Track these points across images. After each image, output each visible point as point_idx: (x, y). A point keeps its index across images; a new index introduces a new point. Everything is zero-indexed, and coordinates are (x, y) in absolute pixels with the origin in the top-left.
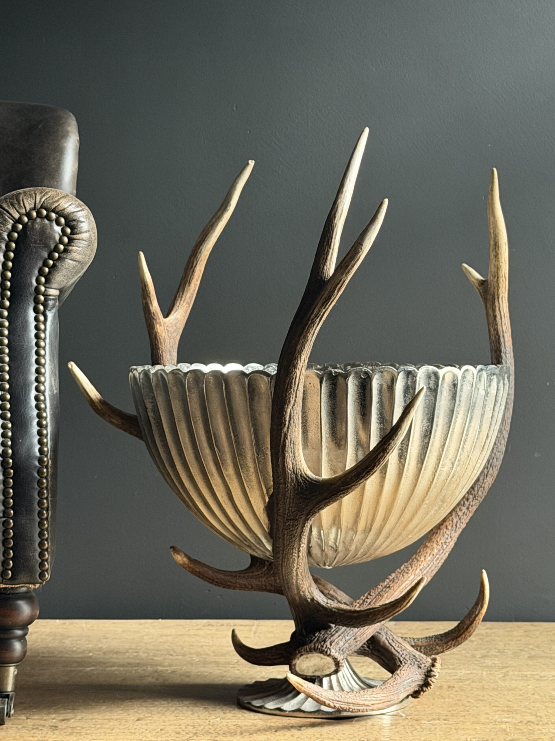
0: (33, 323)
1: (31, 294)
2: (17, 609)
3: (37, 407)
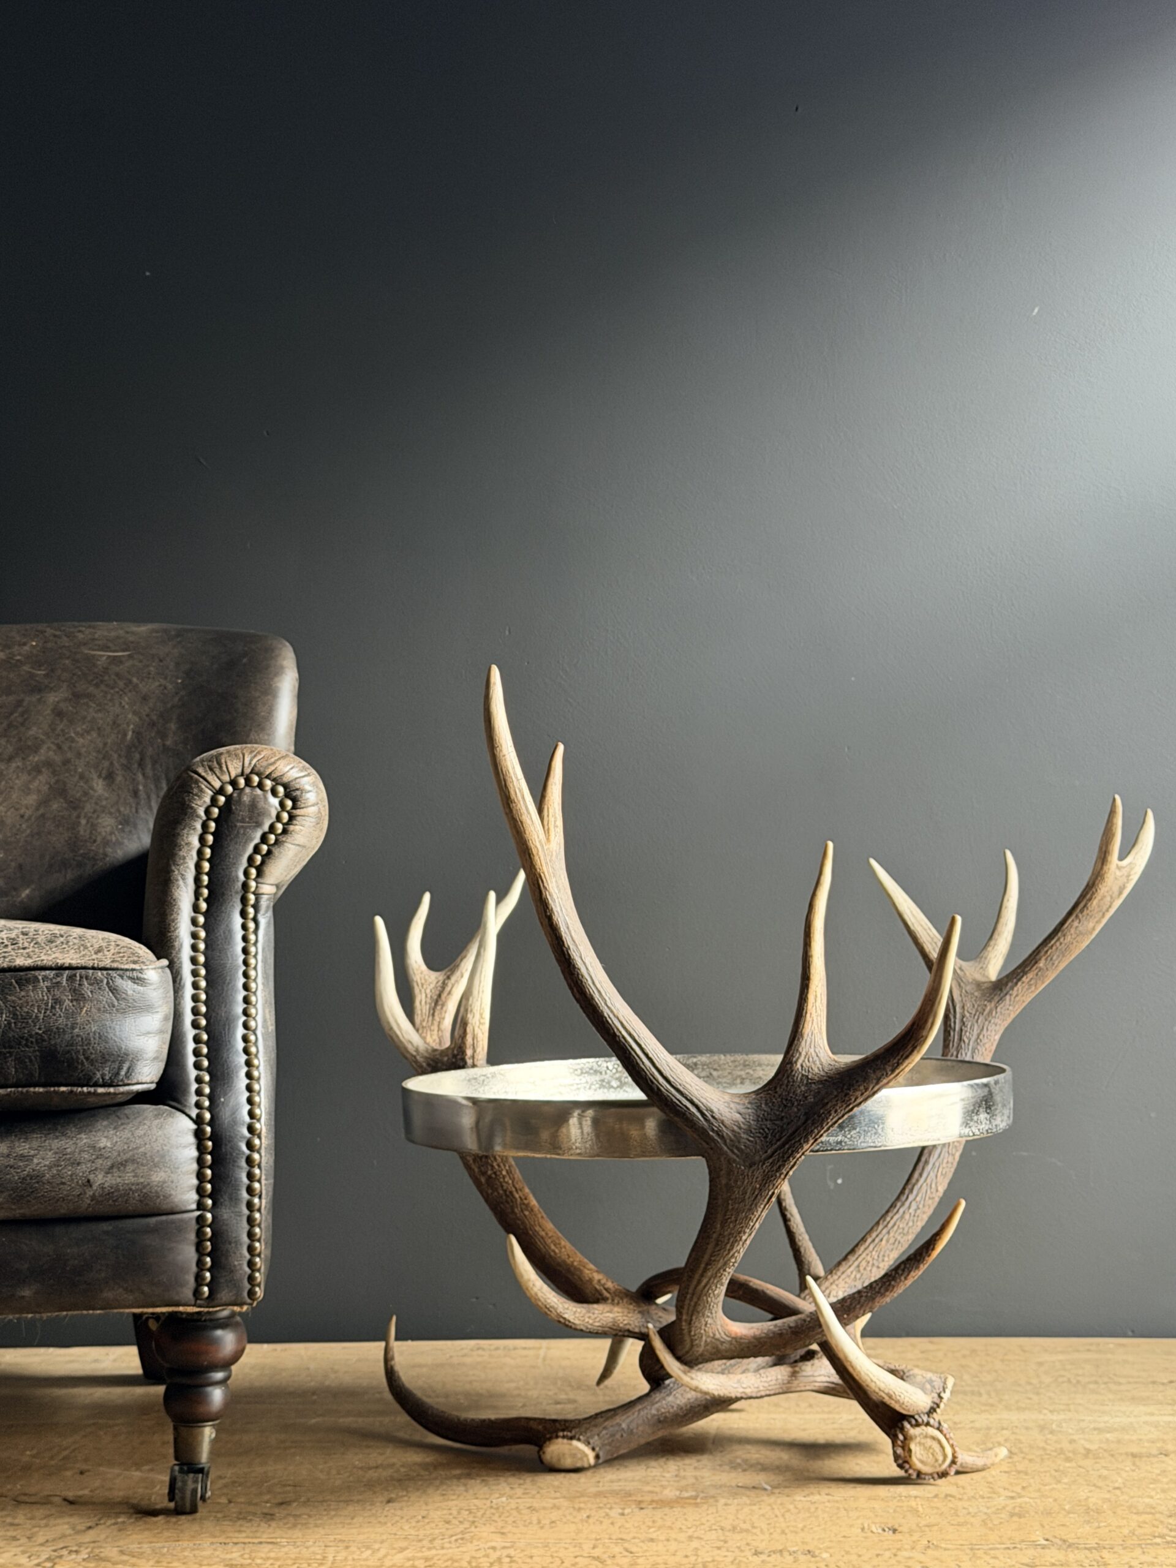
1: (237, 892)
2: (216, 1342)
3: (246, 1051)
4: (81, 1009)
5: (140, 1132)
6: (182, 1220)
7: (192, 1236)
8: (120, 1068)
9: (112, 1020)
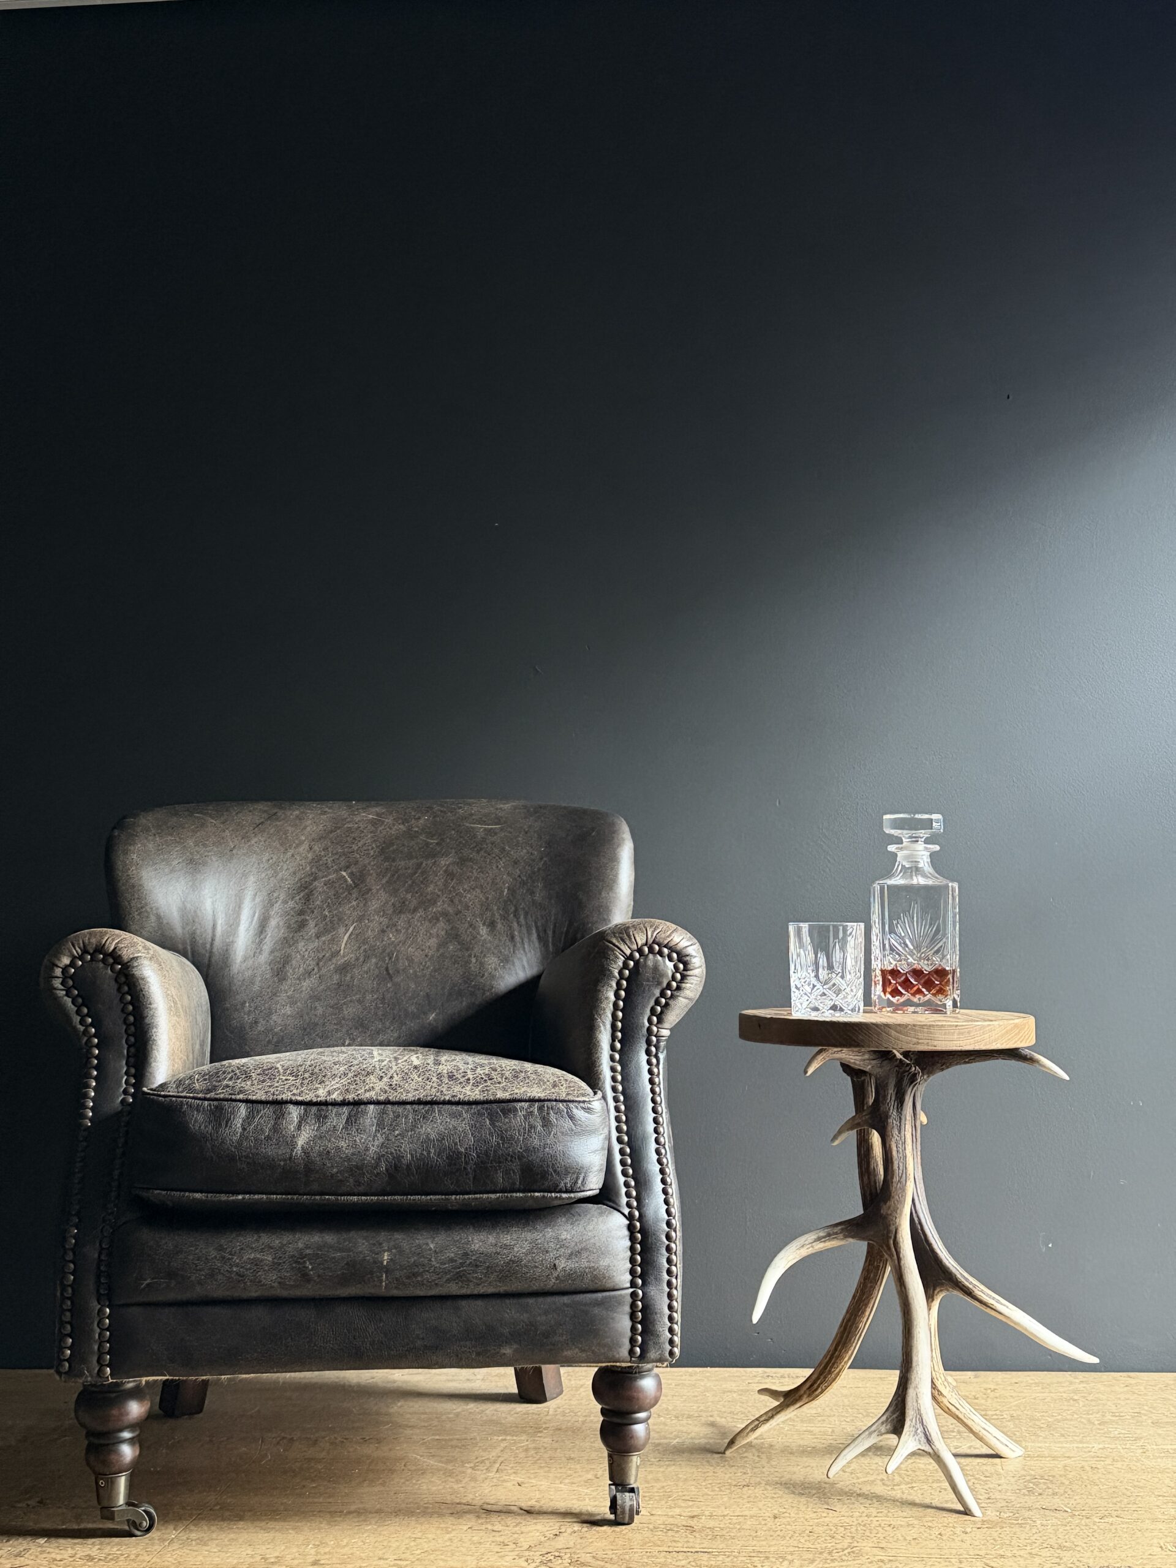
0: (646, 1067)
1: (643, 1036)
2: (639, 1387)
3: (659, 1162)
4: (550, 1133)
5: (591, 1227)
6: (621, 1295)
7: (627, 1309)
8: (577, 1178)
9: (572, 1141)
